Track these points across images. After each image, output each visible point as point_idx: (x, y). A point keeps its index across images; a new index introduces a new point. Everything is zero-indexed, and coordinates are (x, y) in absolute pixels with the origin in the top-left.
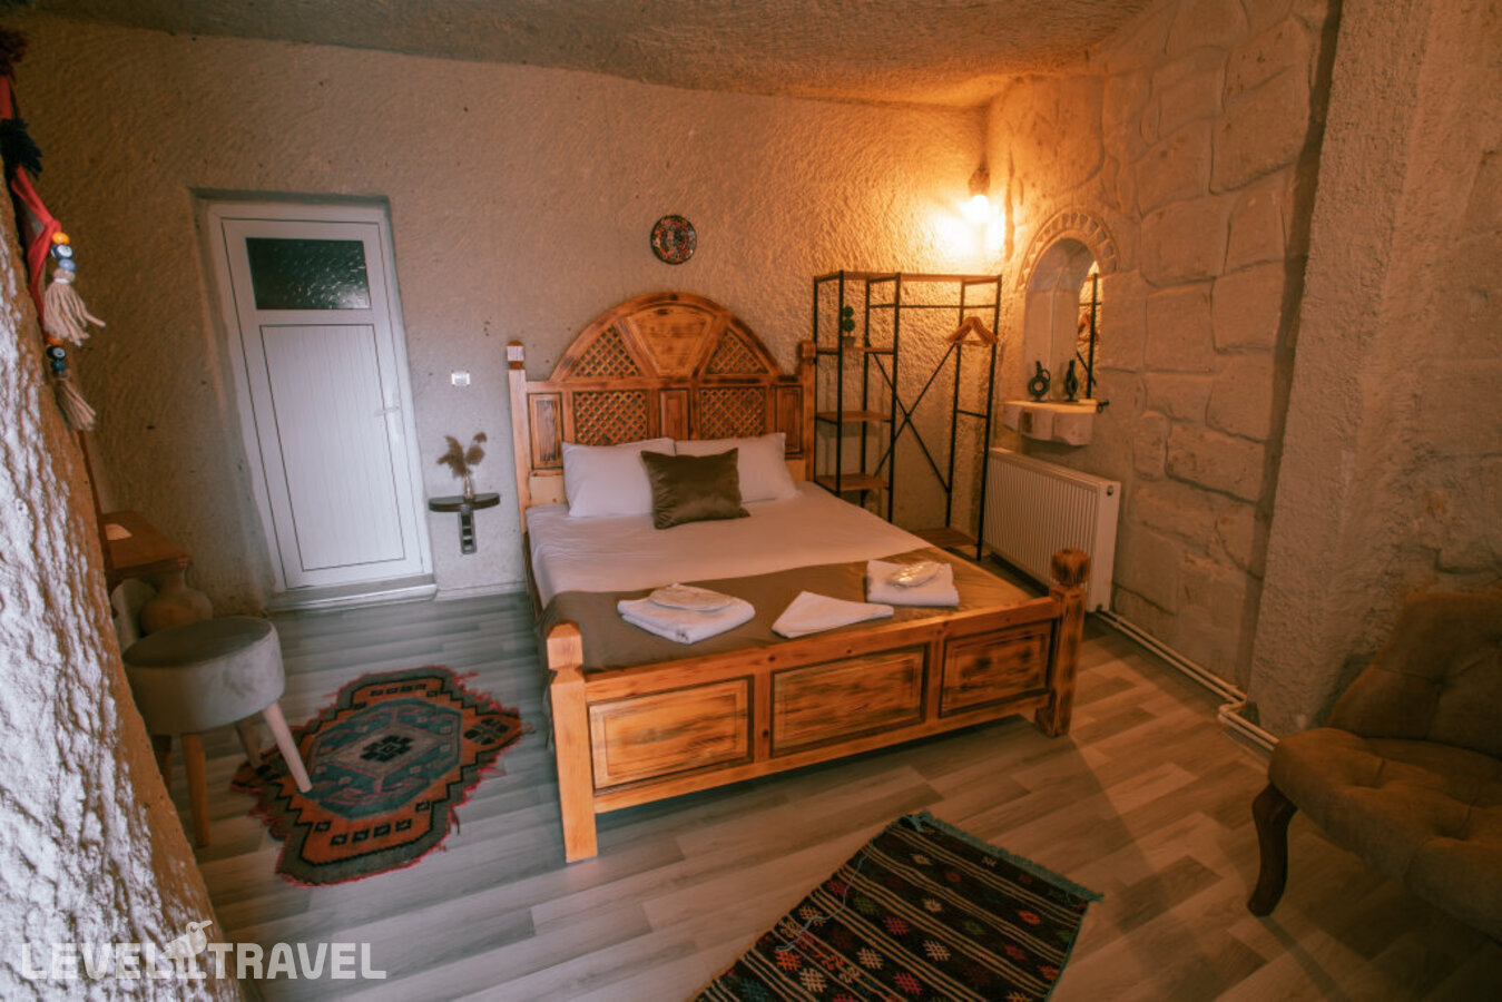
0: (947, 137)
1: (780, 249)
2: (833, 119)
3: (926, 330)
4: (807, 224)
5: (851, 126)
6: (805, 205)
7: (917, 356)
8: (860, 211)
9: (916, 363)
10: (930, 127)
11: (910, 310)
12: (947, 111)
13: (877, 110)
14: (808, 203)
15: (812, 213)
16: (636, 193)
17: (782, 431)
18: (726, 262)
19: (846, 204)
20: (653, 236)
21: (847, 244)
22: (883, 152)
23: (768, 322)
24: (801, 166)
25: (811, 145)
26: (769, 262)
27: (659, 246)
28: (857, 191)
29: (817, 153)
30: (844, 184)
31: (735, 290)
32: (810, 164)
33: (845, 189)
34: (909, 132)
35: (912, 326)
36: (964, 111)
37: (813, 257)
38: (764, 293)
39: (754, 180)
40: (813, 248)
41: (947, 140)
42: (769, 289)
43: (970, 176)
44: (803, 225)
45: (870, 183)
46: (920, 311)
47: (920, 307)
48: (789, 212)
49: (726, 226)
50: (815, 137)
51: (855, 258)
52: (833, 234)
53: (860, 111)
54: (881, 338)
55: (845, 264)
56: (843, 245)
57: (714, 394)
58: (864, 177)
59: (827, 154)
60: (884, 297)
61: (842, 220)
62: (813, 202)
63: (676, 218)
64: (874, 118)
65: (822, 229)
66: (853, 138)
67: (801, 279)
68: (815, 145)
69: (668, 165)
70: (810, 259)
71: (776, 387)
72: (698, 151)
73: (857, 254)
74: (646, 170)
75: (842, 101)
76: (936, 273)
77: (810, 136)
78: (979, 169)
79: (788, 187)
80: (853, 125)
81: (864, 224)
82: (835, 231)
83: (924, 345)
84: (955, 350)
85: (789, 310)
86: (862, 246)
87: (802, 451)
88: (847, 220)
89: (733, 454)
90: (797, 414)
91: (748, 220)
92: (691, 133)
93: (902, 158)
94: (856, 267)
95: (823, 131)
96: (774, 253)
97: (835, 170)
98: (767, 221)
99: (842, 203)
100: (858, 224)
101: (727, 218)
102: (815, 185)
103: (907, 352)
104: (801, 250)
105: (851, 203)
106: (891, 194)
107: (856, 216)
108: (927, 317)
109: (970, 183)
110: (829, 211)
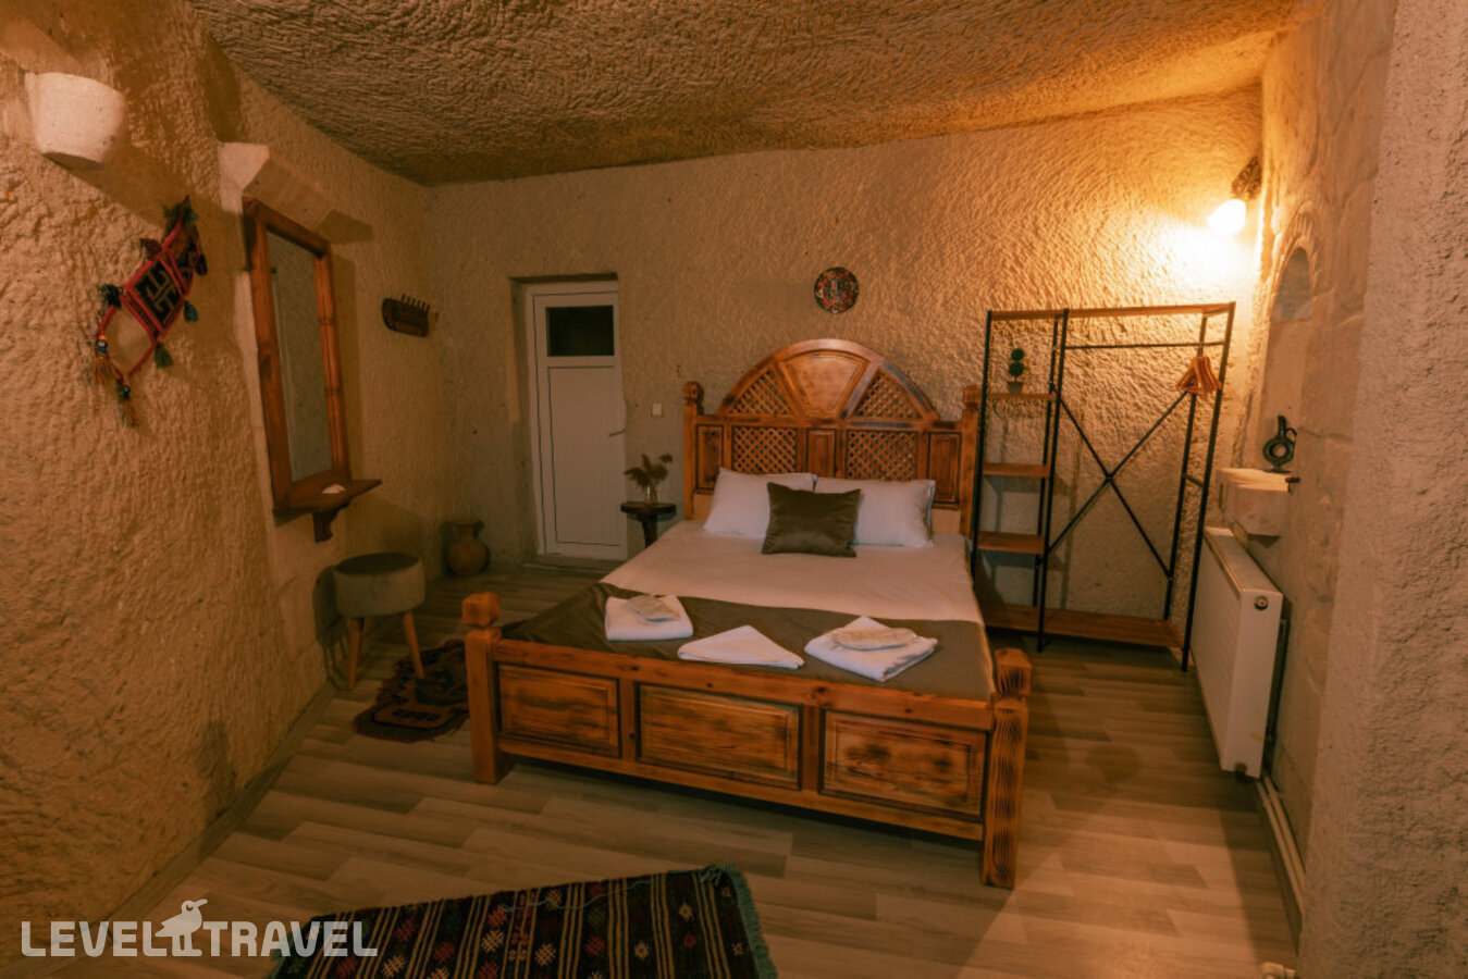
0: (1193, 133)
1: (951, 292)
2: (1020, 144)
3: (1152, 373)
4: (985, 262)
5: (1043, 148)
6: (983, 242)
7: (1136, 404)
8: (1056, 240)
9: (1133, 414)
10: (1165, 127)
11: (1128, 351)
12: (1196, 101)
13: (1081, 123)
14: (987, 240)
15: (992, 250)
16: (805, 250)
17: (933, 479)
18: (891, 308)
19: (1037, 234)
20: (817, 288)
21: (1038, 281)
22: (1090, 170)
23: (935, 366)
24: (978, 202)
25: (992, 177)
26: (939, 304)
27: (822, 297)
28: (1052, 219)
29: (1000, 184)
30: (1034, 213)
31: (899, 335)
32: (991, 198)
33: (1036, 218)
34: (1130, 139)
35: (1130, 369)
36: (1224, 96)
37: (992, 297)
38: (931, 337)
39: (924, 224)
40: (992, 286)
41: (1195, 138)
42: (937, 333)
43: (1233, 178)
44: (980, 263)
45: (1071, 208)
46: (1144, 352)
47: (1143, 346)
48: (963, 252)
49: (893, 272)
50: (998, 168)
51: (1048, 293)
52: (1018, 269)
53: (1057, 128)
54: (1081, 383)
55: (1033, 301)
56: (1032, 281)
57: (863, 436)
58: (1062, 201)
59: (1013, 184)
60: (1088, 336)
61: (1031, 253)
62: (993, 237)
63: (838, 270)
64: (1077, 132)
65: (1004, 266)
66: (1047, 161)
67: (977, 320)
68: (998, 177)
69: (837, 221)
70: (988, 299)
71: (930, 434)
72: (866, 203)
73: (1051, 289)
74: (815, 230)
75: (1033, 123)
76: (1171, 303)
77: (991, 167)
78: (1250, 166)
79: (963, 226)
80: (1049, 146)
81: (1061, 254)
82: (1021, 266)
83: (1148, 393)
84: (1187, 398)
85: (960, 354)
86: (1058, 280)
87: (957, 502)
88: (1038, 253)
89: (855, 495)
90: (954, 463)
91: (916, 265)
92: (860, 188)
93: (1120, 171)
94: (1049, 304)
95: (1007, 160)
96: (945, 296)
97: (1024, 199)
98: (938, 262)
99: (1031, 235)
100: (1052, 255)
101: (893, 265)
102: (996, 220)
103: (1121, 400)
104: (977, 291)
105: (1043, 232)
106: (1102, 217)
107: (1049, 247)
108: (1155, 358)
109: (1235, 186)
110: (1014, 245)
